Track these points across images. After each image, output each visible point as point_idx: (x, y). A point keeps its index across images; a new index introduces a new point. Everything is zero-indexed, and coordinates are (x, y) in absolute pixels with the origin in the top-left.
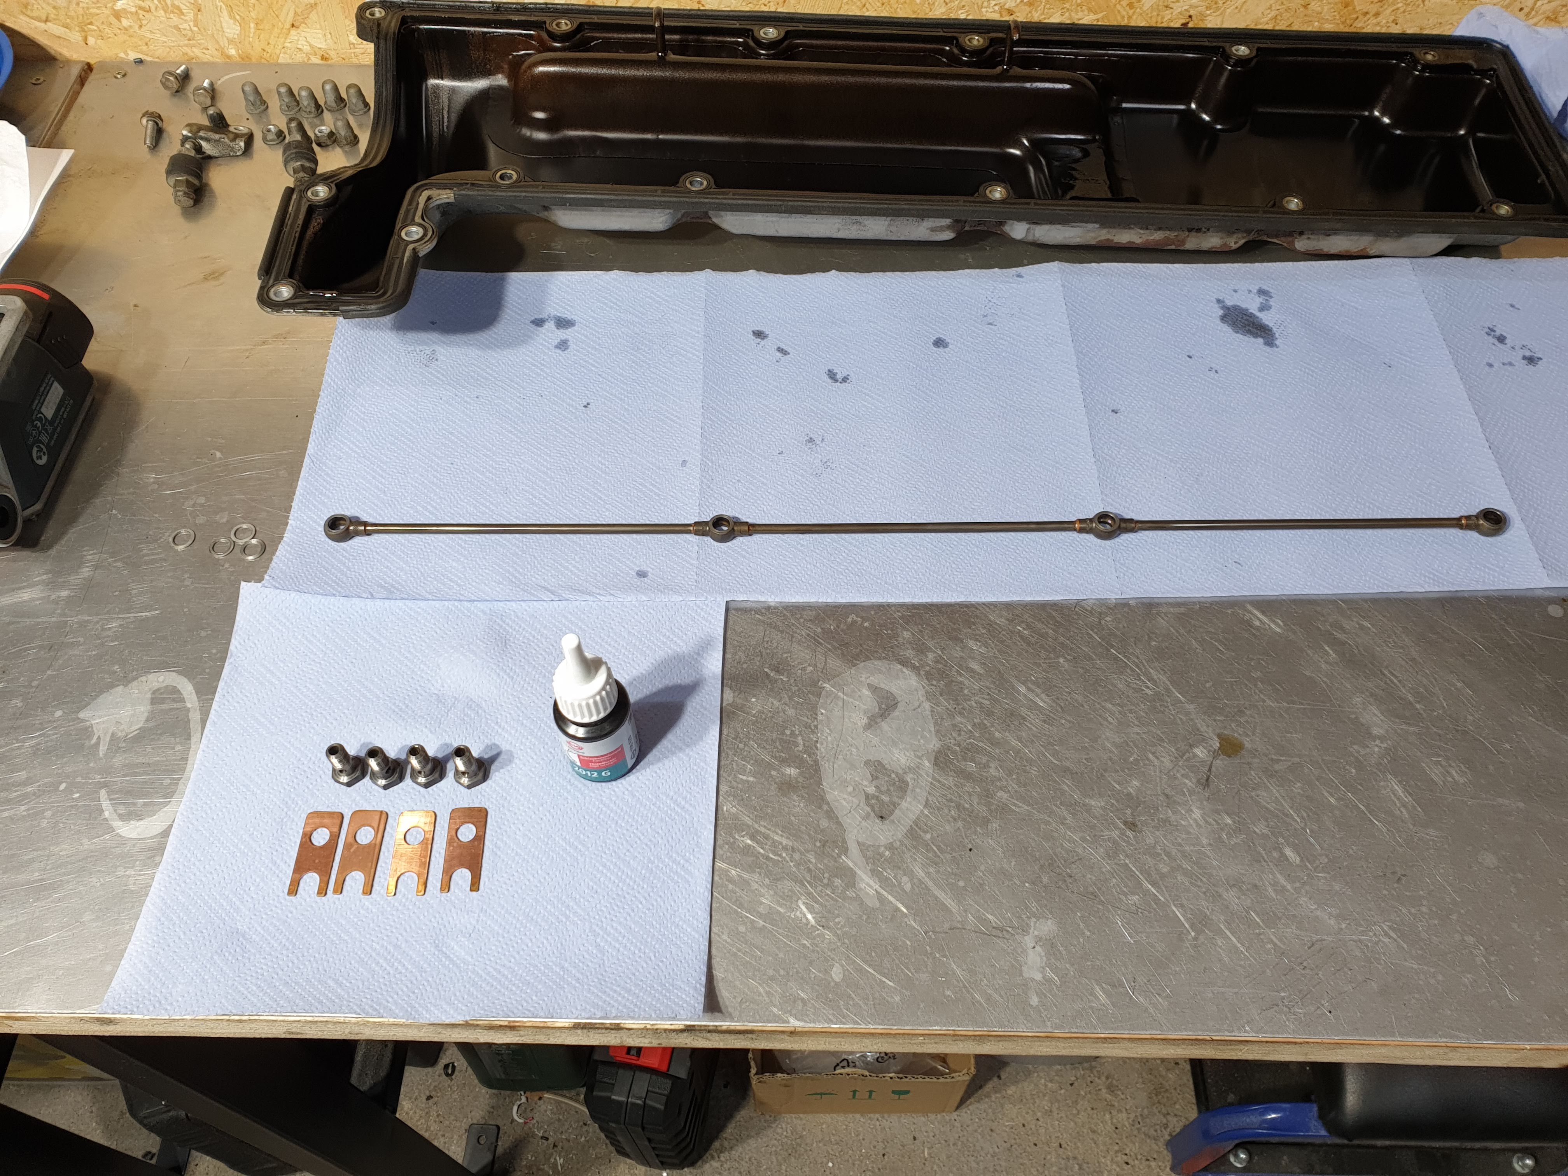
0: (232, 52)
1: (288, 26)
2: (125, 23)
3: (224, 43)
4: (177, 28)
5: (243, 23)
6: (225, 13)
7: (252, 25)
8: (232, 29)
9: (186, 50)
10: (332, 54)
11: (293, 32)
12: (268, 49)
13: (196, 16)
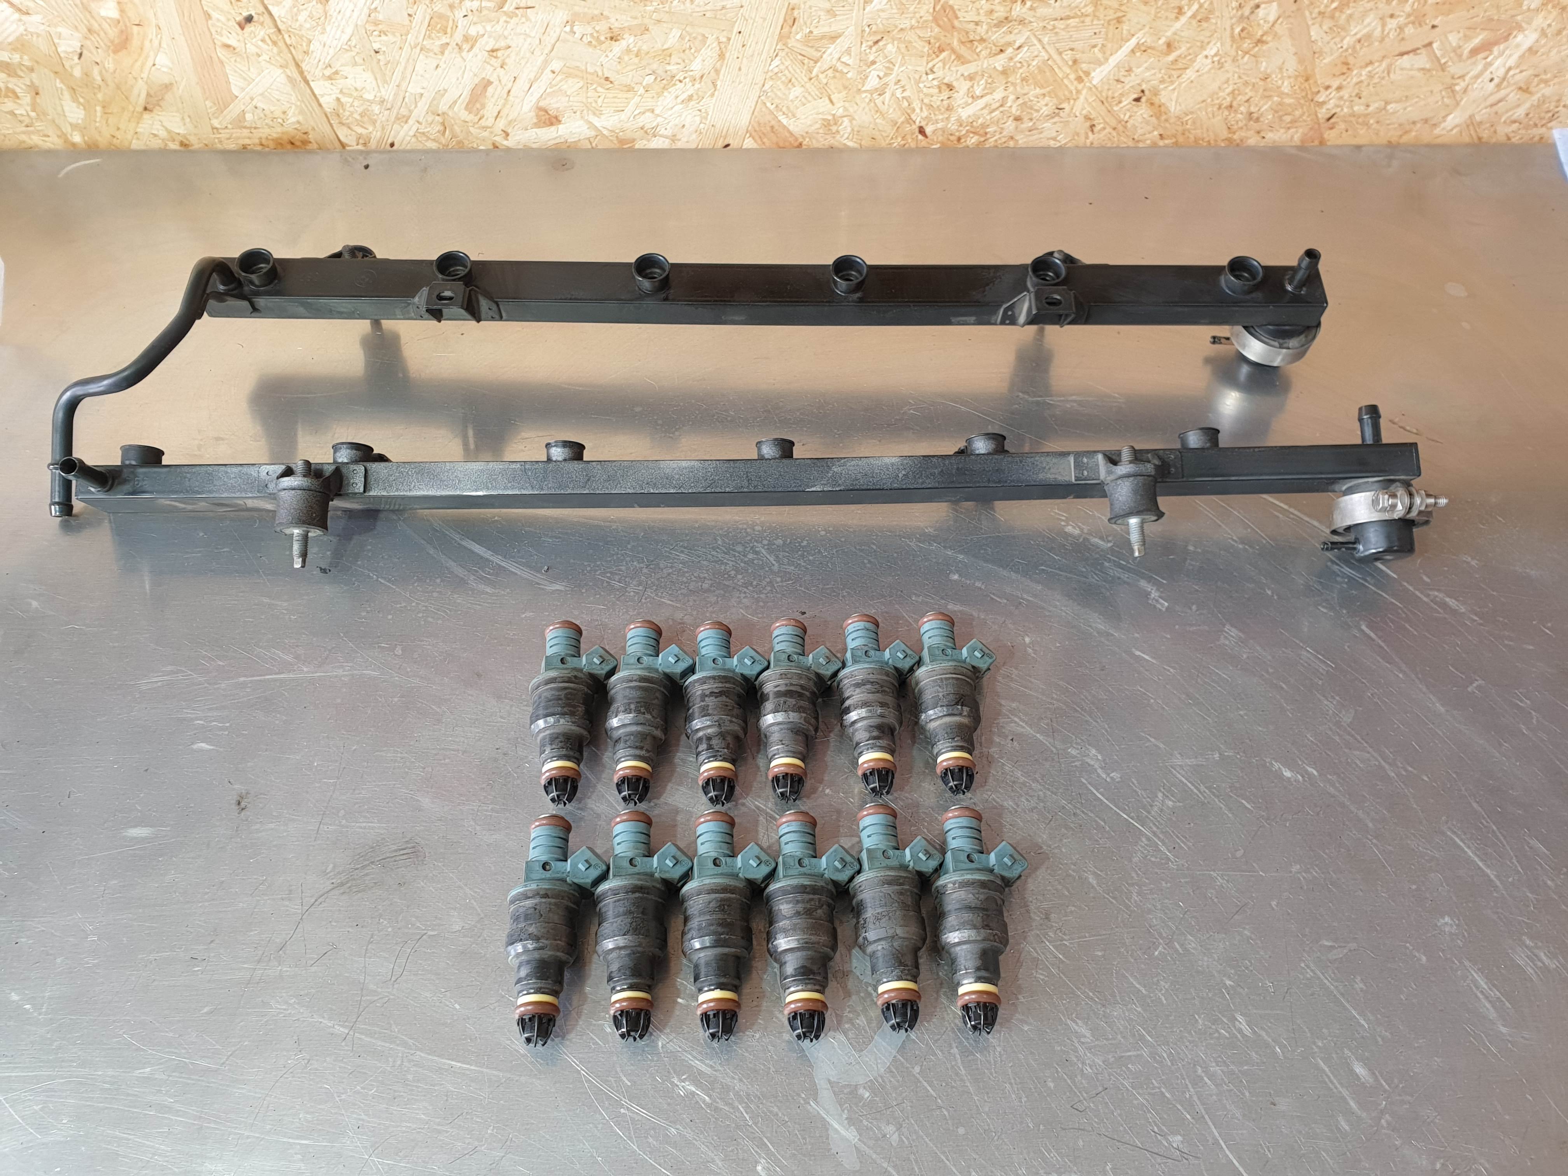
0: (77, 138)
1: (140, 109)
3: (67, 129)
4: (12, 113)
5: (87, 107)
6: (67, 95)
7: (98, 108)
8: (74, 113)
9: (23, 137)
10: (193, 140)
11: (146, 116)
12: (118, 134)
13: (34, 100)
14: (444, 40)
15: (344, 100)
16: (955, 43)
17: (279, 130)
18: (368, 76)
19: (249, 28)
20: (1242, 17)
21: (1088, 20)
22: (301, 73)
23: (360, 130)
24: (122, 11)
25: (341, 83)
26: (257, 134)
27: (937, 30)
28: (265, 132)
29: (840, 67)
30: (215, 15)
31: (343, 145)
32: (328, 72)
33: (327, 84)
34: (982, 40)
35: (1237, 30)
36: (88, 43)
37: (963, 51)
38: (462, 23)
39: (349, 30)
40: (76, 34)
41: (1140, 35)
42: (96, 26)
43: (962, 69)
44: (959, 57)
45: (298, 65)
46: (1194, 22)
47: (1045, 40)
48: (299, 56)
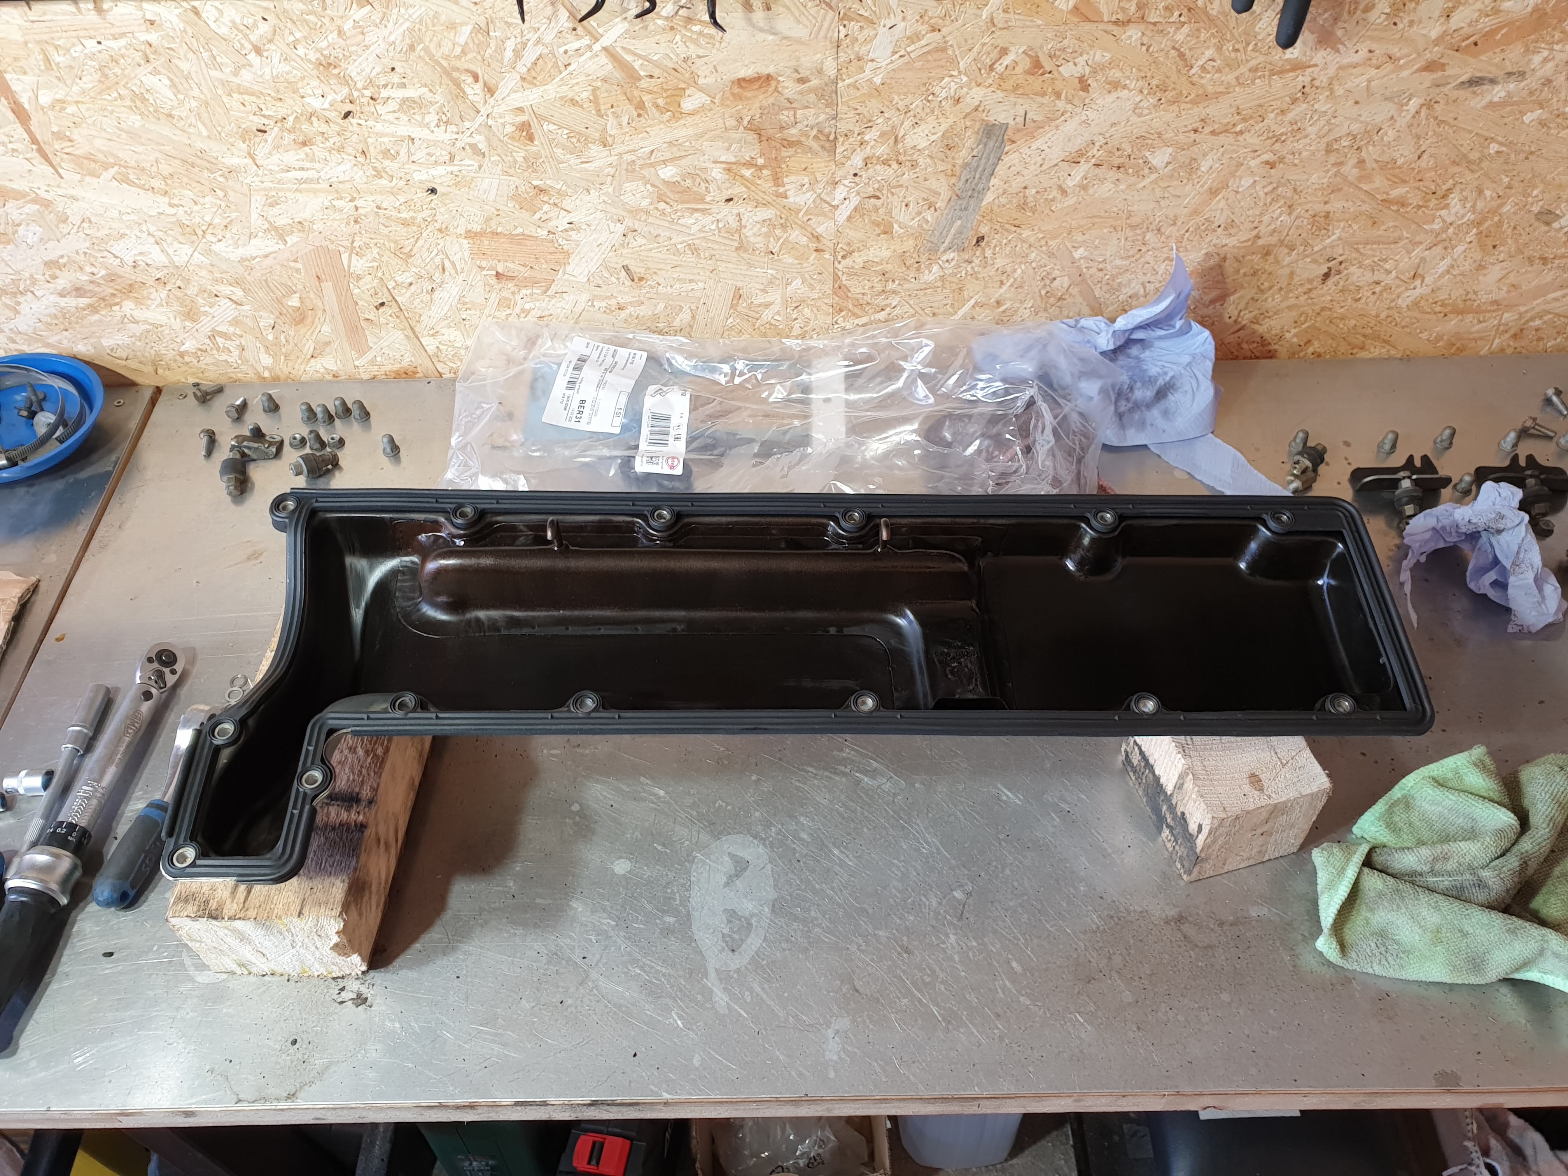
0: (266, 374)
1: (309, 356)
2: (187, 359)
3: (260, 369)
4: (226, 361)
5: (275, 356)
6: (262, 350)
7: (282, 358)
8: (267, 360)
9: (232, 375)
10: (341, 373)
11: (313, 360)
12: (293, 372)
13: (241, 353)
14: (508, 312)
15: (441, 347)
16: (851, 307)
17: (398, 366)
18: (458, 333)
19: (382, 309)
20: (1045, 285)
21: (939, 290)
22: (414, 333)
23: (452, 365)
24: (302, 302)
25: (440, 338)
26: (383, 369)
27: (837, 299)
28: (389, 368)
29: (773, 322)
30: (360, 303)
31: (441, 375)
32: (432, 332)
33: (431, 338)
34: (868, 304)
35: (1043, 293)
36: (279, 321)
37: (856, 310)
38: (519, 302)
39: (446, 308)
40: (272, 316)
41: (977, 297)
42: (285, 311)
43: (856, 321)
44: (854, 314)
45: (412, 328)
46: (1013, 289)
47: (911, 302)
48: (413, 324)
